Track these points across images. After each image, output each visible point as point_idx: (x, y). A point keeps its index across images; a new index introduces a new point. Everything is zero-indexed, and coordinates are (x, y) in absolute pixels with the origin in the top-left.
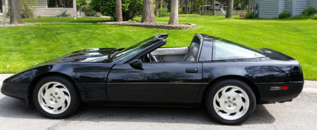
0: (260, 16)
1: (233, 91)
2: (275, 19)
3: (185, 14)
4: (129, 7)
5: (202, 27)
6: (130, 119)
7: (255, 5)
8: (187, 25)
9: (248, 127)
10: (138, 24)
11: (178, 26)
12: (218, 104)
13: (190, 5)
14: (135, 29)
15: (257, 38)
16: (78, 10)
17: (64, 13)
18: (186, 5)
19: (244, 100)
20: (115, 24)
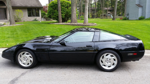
0: (130, 19)
1: (109, 55)
2: (137, 20)
3: (93, 18)
4: (65, 16)
5: (100, 25)
6: (61, 69)
7: (127, 13)
8: (93, 24)
9: (117, 73)
10: (69, 24)
11: (88, 24)
12: (102, 62)
13: (95, 14)
14: (67, 26)
15: (126, 29)
16: (42, 17)
17: (36, 19)
18: (94, 14)
19: (114, 60)
20: (58, 24)
